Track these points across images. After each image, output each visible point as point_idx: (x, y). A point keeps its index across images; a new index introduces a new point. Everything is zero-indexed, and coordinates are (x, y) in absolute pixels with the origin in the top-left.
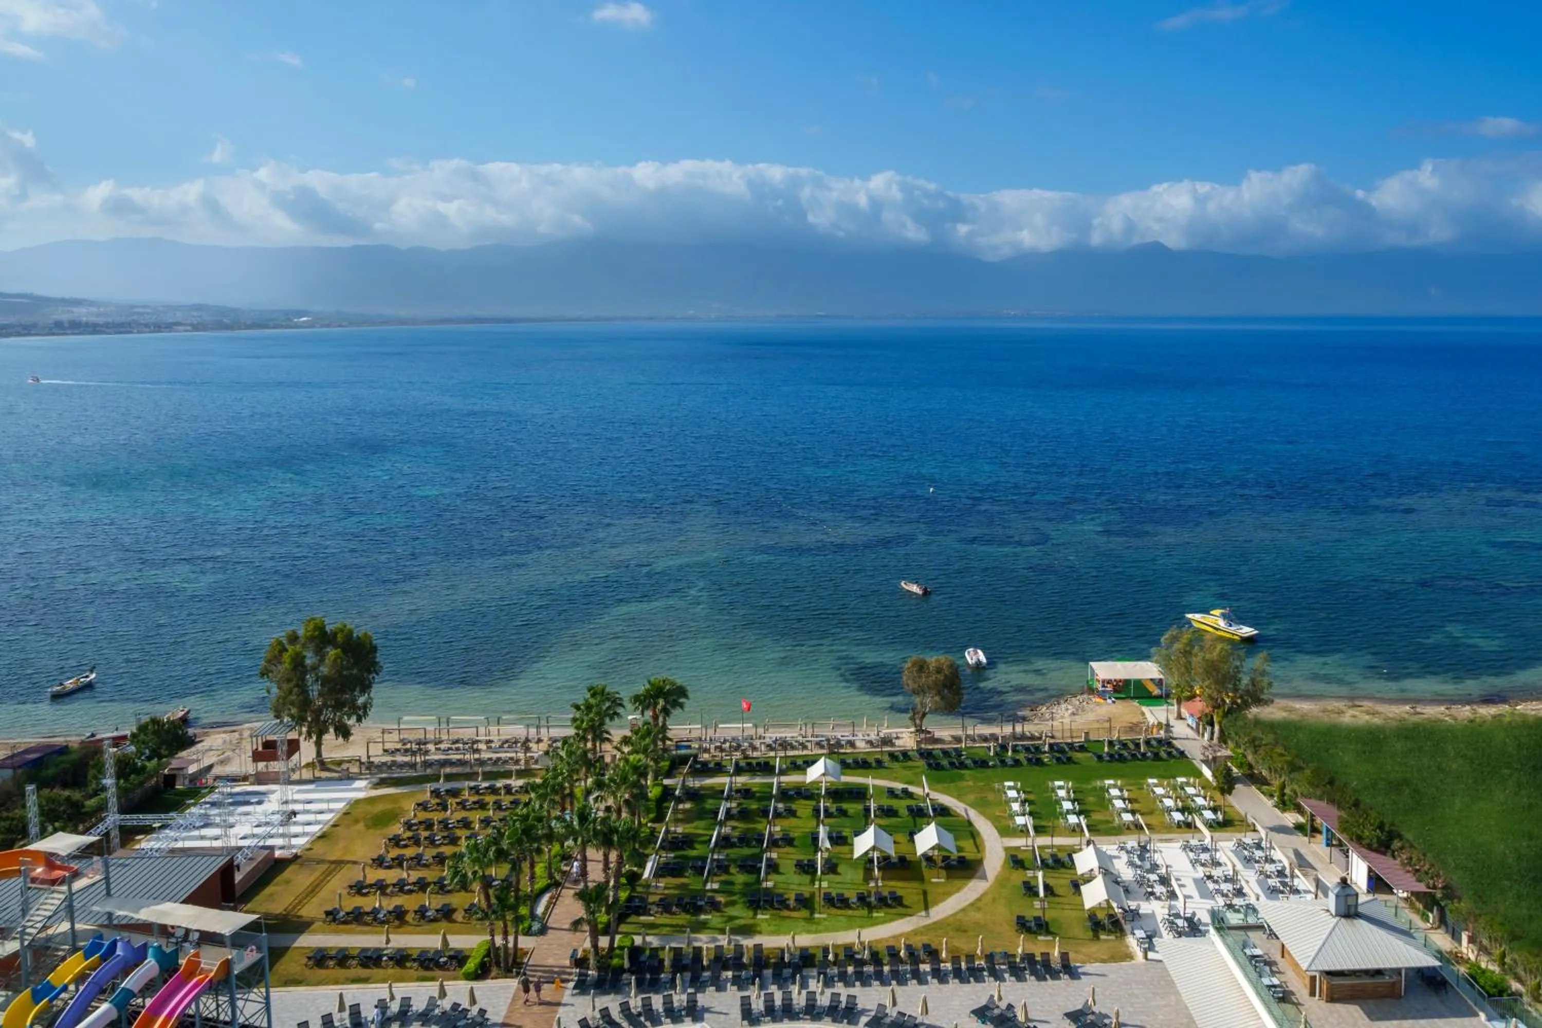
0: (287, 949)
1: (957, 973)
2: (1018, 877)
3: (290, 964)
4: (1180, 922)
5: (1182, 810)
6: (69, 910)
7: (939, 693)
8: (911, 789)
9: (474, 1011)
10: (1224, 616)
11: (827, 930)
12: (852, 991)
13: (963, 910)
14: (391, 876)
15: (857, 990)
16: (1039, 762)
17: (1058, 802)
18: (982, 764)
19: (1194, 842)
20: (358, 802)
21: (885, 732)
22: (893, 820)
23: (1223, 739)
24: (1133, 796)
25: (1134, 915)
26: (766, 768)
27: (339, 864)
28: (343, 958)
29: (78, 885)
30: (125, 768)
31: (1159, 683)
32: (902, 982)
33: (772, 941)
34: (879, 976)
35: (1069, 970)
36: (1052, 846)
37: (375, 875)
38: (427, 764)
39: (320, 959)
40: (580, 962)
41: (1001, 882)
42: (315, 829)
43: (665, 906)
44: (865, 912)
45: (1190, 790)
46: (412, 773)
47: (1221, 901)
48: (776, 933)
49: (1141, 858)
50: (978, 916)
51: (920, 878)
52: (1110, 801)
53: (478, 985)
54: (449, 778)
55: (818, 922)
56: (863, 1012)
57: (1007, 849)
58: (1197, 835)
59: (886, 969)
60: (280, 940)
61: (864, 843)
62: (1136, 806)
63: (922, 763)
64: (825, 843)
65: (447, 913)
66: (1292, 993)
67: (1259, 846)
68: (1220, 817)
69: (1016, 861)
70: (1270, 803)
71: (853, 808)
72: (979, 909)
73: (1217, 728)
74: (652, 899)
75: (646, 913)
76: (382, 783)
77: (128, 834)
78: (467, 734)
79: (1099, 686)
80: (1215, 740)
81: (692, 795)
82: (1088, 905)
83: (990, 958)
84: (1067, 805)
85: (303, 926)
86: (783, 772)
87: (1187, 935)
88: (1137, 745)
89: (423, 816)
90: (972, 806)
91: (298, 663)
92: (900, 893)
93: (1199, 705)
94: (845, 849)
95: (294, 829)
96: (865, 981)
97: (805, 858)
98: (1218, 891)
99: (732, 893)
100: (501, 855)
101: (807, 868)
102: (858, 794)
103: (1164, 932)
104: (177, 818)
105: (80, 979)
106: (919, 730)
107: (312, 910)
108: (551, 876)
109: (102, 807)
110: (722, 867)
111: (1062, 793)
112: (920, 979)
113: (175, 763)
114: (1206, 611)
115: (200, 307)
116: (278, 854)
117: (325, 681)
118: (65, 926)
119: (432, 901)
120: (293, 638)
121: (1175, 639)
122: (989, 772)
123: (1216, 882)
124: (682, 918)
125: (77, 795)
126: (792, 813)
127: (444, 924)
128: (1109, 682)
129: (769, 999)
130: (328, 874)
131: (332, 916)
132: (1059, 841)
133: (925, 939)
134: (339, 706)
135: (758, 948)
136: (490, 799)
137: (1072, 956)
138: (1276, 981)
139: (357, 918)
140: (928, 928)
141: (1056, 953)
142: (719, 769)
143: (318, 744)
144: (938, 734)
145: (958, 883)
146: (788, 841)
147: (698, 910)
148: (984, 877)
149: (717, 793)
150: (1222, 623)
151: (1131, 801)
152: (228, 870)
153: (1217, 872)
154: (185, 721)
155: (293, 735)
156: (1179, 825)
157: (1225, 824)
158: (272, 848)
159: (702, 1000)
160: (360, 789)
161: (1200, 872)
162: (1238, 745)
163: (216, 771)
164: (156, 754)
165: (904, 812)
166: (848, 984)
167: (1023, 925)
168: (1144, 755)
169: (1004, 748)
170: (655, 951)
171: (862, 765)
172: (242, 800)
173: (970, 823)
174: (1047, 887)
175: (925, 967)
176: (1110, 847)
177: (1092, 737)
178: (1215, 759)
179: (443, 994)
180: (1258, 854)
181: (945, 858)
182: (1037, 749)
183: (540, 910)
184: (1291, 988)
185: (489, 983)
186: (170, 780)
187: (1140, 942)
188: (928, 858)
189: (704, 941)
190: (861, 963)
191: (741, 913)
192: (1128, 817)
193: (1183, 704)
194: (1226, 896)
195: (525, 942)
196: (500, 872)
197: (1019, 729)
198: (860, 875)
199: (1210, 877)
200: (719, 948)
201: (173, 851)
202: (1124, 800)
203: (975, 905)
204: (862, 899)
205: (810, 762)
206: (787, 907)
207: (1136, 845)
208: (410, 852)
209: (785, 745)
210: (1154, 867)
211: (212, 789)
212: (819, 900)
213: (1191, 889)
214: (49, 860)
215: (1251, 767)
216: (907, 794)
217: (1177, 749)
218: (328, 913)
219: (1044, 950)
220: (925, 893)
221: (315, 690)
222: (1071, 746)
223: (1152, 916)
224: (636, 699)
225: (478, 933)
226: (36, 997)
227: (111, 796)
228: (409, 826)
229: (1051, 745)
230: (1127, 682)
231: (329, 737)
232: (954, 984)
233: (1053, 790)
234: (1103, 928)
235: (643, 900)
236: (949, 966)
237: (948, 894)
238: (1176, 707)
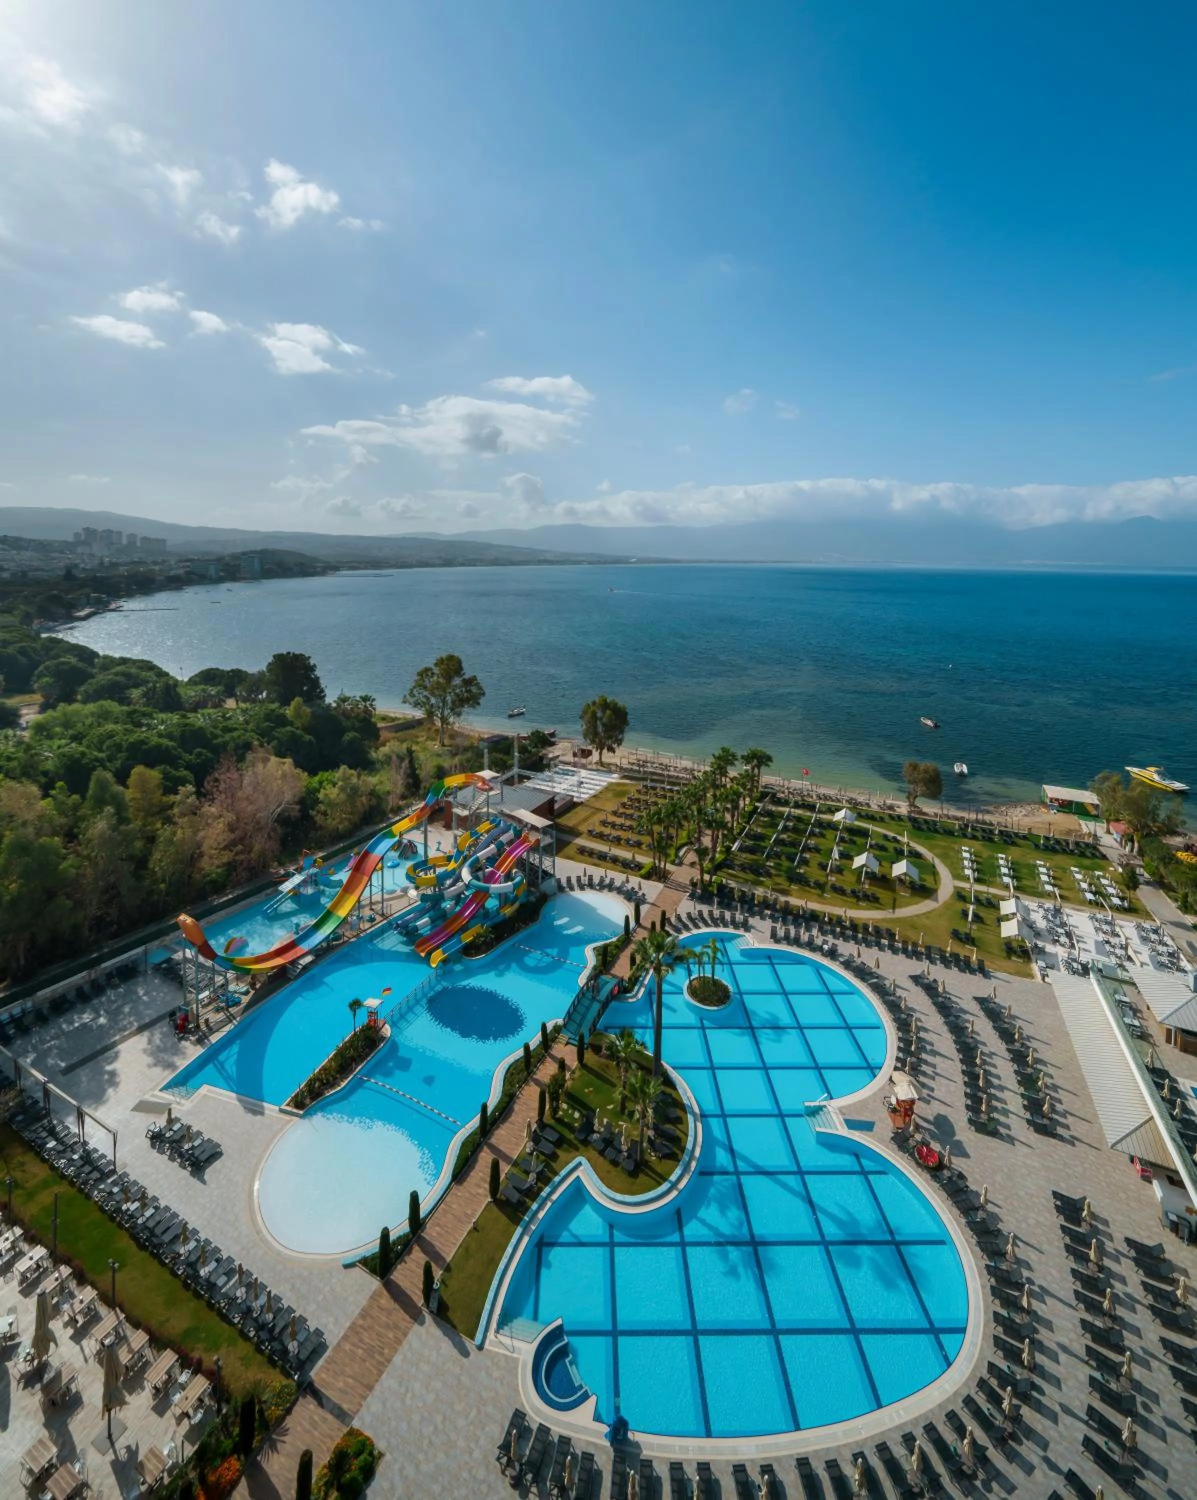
0: (569, 843)
1: (905, 951)
2: (960, 905)
3: (570, 850)
4: (1075, 965)
5: (1095, 894)
6: (487, 803)
7: (925, 785)
8: (899, 838)
9: (640, 894)
10: (1158, 773)
11: (830, 904)
12: (836, 942)
13: (917, 916)
14: (619, 821)
15: (840, 942)
16: (991, 840)
17: (999, 867)
18: (949, 833)
19: (1099, 916)
20: (612, 784)
21: (889, 802)
22: (884, 853)
23: (1141, 853)
24: (1057, 875)
25: (1041, 951)
26: (811, 808)
27: (599, 810)
28: (591, 853)
29: (491, 793)
30: (523, 750)
31: (1096, 807)
32: (869, 945)
33: (794, 901)
34: (855, 938)
35: (982, 970)
36: (988, 893)
37: (611, 819)
38: (645, 772)
39: (582, 851)
40: (694, 884)
41: (947, 906)
42: (592, 792)
43: (743, 868)
44: (854, 900)
45: (1104, 882)
46: (636, 775)
47: (1114, 960)
48: (800, 898)
49: (1054, 916)
50: (927, 922)
51: (893, 890)
52: (1038, 874)
53: (643, 881)
54: (652, 781)
55: (825, 898)
56: (841, 955)
57: (955, 887)
58: (1103, 912)
59: (860, 936)
60: (566, 837)
61: (860, 861)
62: (1059, 883)
63: (909, 824)
64: (836, 855)
65: (638, 844)
66: (1151, 1036)
67: (1155, 932)
68: (1126, 904)
69: (960, 896)
70: (1174, 905)
71: (859, 840)
72: (928, 918)
73: (1136, 845)
74: (737, 862)
75: (733, 869)
76: (624, 777)
77: (522, 778)
78: (665, 761)
79: (1048, 801)
80: (1135, 852)
81: (770, 814)
82: (1004, 935)
83: (928, 948)
84: (1004, 870)
85: (578, 834)
86: (820, 812)
87: (1080, 975)
88: (1068, 844)
89: (637, 796)
90: (938, 856)
91: (594, 714)
92: (878, 895)
93: (1123, 826)
94: (849, 862)
95: (582, 790)
96: (846, 939)
97: (824, 861)
98: (1114, 953)
99: (780, 870)
100: (660, 821)
101: (823, 867)
102: (864, 833)
103: (1062, 969)
104: (540, 775)
105: (488, 832)
106: (912, 805)
107: (583, 828)
108: (689, 838)
109: (512, 765)
110: (778, 856)
111: (1001, 862)
112: (881, 948)
113: (544, 752)
114: (1143, 766)
115: (592, 554)
116: (575, 799)
117: (604, 725)
118: (485, 810)
119: (634, 838)
120: (594, 703)
121: (1106, 779)
122: (952, 839)
123: (1113, 947)
124: (751, 877)
125: (505, 758)
126: (822, 836)
127: (636, 849)
128: (1057, 800)
129: (787, 933)
130: (594, 814)
131: (590, 832)
132: (993, 891)
133: (889, 926)
134: (610, 737)
135: (787, 903)
136: (669, 794)
137: (986, 963)
138: (1136, 1023)
139: (601, 836)
140: (891, 920)
141: (974, 958)
142: (786, 803)
143: (601, 754)
144: (925, 810)
145: (917, 899)
146: (817, 850)
147: (760, 875)
148: (936, 900)
149: (781, 815)
150: (1156, 777)
151: (1054, 878)
152: (552, 802)
153: (1114, 940)
154: (553, 735)
155: (590, 748)
156: (1090, 901)
157: (1131, 910)
158: (573, 797)
159: (752, 921)
160: (614, 778)
161: (1101, 937)
162: (1152, 859)
163: (561, 758)
164: (536, 746)
165: (891, 850)
166: (835, 937)
167: (956, 935)
168: (1072, 851)
169: (967, 826)
170: (733, 889)
171: (871, 818)
172: (566, 773)
173: (934, 867)
174: (975, 915)
175: (885, 942)
176: (1031, 903)
177: (1034, 832)
178: (1127, 864)
179: (628, 881)
180: (1154, 937)
181: (911, 882)
182: (991, 832)
183: (681, 853)
184: (1150, 1032)
185: (650, 882)
186: (542, 758)
187: (1041, 969)
188: (899, 878)
189: (759, 892)
190: (844, 928)
191: (782, 881)
192: (1049, 888)
193: (1112, 823)
194: (1120, 958)
195: (669, 867)
196: (657, 828)
197: (980, 817)
198: (853, 879)
199: (1108, 942)
200: (765, 897)
201: (535, 789)
202: (1049, 876)
203: (927, 915)
204: (853, 892)
205: (838, 809)
206: (809, 886)
207: (1052, 907)
208: (629, 812)
209: (826, 798)
210: (1063, 925)
211: (556, 766)
212: (828, 887)
213: (1091, 946)
214: (483, 780)
215: (1162, 877)
216: (895, 840)
217: (1101, 853)
218: (590, 831)
219: (967, 954)
220: (895, 900)
221: (600, 729)
222: (1017, 835)
223: (1056, 955)
224: (743, 757)
225: (647, 856)
226: (472, 835)
227: (516, 761)
228: (630, 799)
229: (1001, 832)
230: (1070, 803)
231: (605, 751)
232: (901, 957)
233: (997, 859)
234: (1015, 953)
235: (732, 861)
236: (900, 945)
237: (908, 904)
238: (1105, 825)
